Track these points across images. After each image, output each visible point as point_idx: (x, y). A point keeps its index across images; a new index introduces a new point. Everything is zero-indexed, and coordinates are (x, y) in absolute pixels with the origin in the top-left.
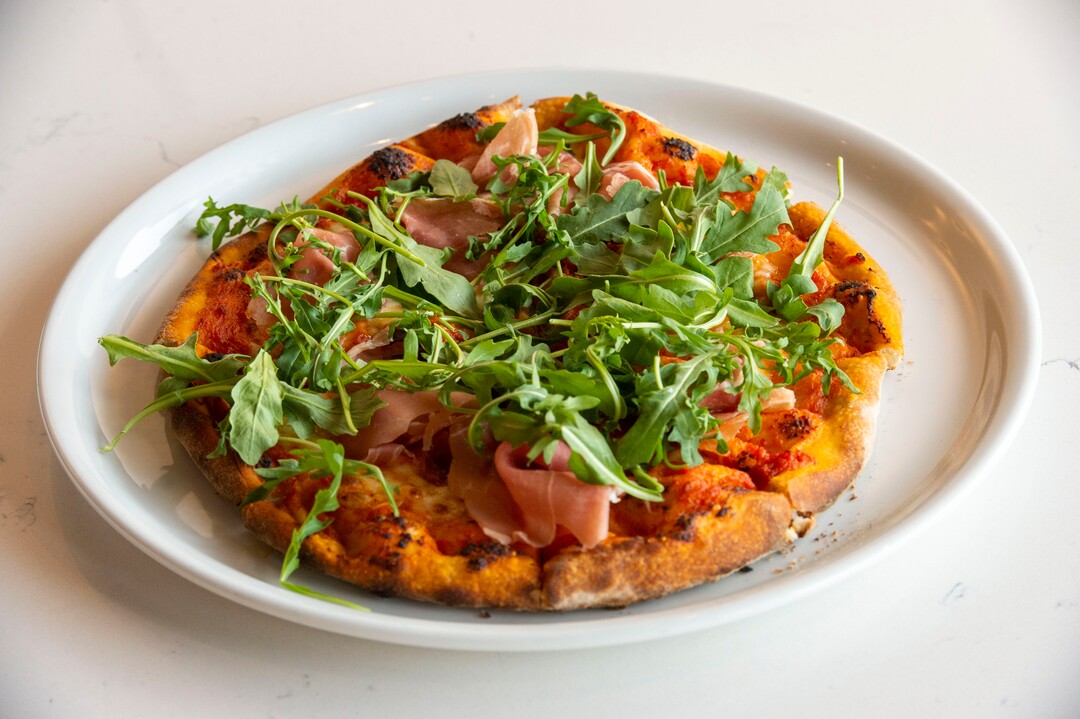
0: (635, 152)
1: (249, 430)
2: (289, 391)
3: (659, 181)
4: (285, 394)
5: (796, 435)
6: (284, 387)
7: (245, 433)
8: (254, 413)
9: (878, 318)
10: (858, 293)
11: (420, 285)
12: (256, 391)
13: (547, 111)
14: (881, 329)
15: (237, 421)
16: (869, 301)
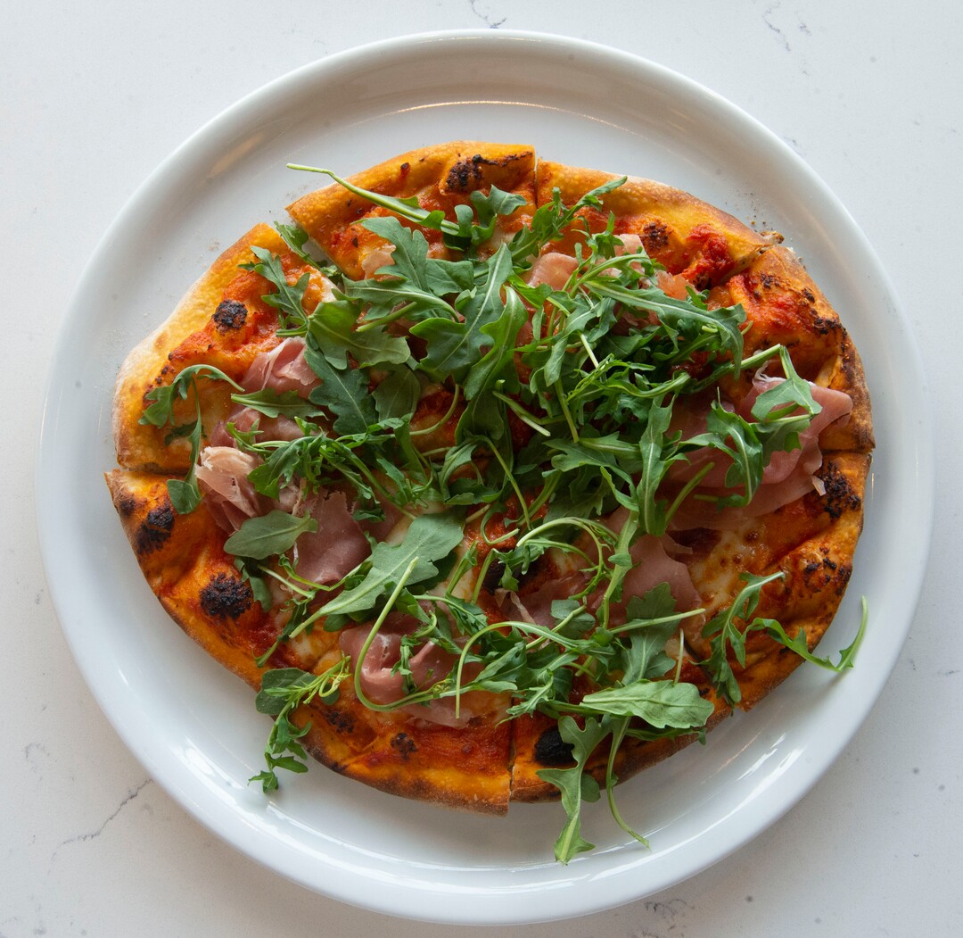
0: (237, 356)
1: (692, 709)
2: (636, 676)
3: (287, 337)
4: (640, 679)
5: (666, 238)
6: (632, 681)
7: (694, 714)
8: (670, 706)
9: (502, 158)
10: (476, 170)
11: (437, 563)
12: (652, 706)
13: (140, 444)
14: (514, 158)
15: (684, 721)
16: (486, 162)
